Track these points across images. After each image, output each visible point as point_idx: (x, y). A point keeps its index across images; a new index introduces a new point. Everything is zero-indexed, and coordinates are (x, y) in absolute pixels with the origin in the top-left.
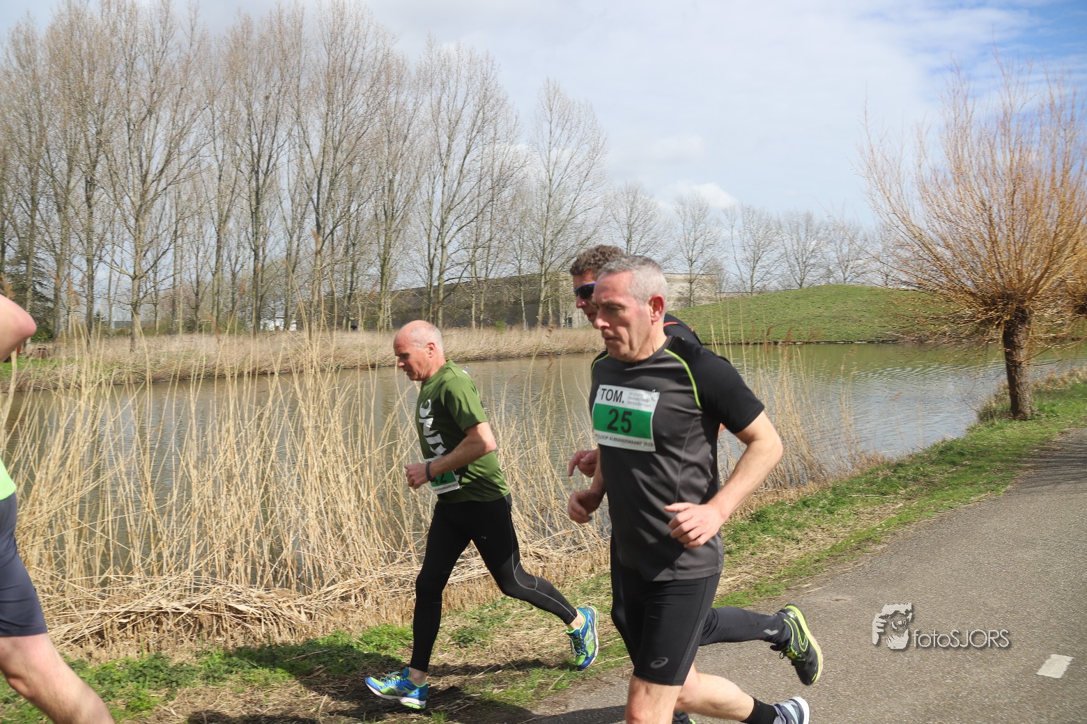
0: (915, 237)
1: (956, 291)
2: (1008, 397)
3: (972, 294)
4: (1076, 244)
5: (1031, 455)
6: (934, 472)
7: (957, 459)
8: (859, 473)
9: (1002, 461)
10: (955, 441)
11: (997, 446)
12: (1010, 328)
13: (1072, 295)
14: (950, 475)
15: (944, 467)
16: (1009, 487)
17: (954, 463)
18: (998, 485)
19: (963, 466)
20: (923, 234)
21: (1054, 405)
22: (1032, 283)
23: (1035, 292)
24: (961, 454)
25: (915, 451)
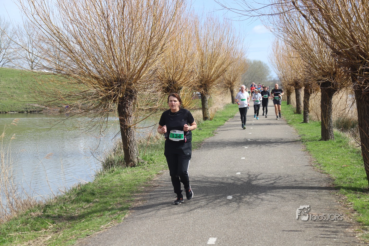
0: (55, 34)
1: (85, 76)
2: (123, 151)
3: (96, 78)
4: (164, 45)
5: (139, 191)
6: (73, 209)
7: (90, 198)
8: (16, 216)
9: (121, 197)
10: (87, 184)
11: (116, 186)
12: (122, 103)
13: (161, 80)
14: (86, 211)
15: (81, 205)
16: (127, 216)
17: (88, 201)
18: (119, 215)
19: (94, 203)
20: (61, 32)
21: (152, 155)
22: (136, 71)
23: (139, 77)
24: (93, 194)
25: (59, 194)
